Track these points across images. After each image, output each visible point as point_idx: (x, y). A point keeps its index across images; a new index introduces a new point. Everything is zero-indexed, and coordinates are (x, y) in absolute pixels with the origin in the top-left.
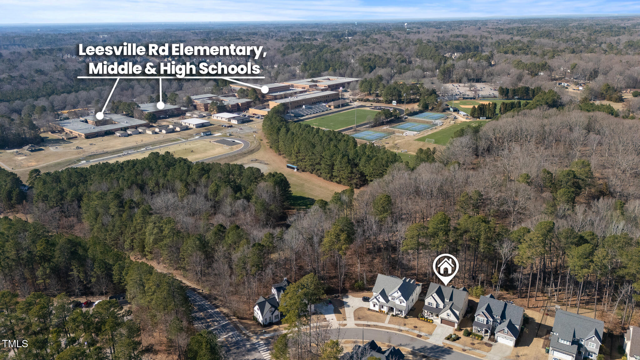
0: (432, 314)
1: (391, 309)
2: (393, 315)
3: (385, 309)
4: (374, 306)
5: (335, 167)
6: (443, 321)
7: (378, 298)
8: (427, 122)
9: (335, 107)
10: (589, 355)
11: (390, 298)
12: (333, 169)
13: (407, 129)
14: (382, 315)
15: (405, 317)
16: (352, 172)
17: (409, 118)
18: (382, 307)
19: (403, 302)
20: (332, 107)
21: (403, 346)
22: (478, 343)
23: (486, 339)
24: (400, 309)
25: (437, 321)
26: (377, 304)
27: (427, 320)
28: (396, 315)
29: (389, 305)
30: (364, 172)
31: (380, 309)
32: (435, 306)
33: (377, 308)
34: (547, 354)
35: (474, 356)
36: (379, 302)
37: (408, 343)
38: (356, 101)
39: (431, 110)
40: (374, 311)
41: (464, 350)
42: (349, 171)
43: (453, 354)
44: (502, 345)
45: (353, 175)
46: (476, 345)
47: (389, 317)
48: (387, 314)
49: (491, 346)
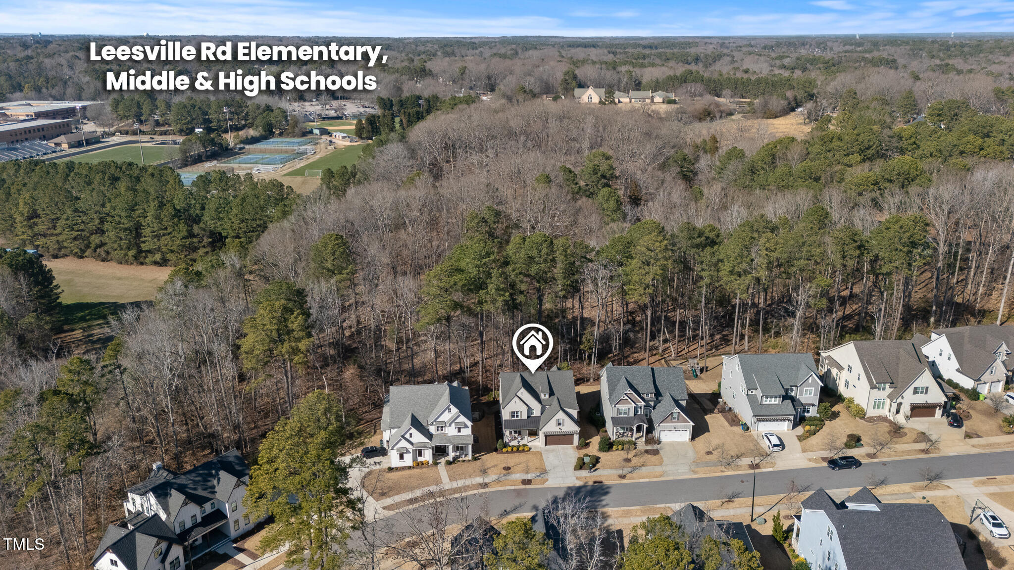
0: (520, 433)
1: (440, 451)
2: (449, 463)
3: (428, 456)
4: (401, 457)
5: (147, 232)
6: (551, 439)
7: (407, 436)
8: (286, 152)
9: (70, 146)
10: (804, 412)
11: (432, 429)
12: (138, 235)
13: (256, 163)
14: (424, 470)
15: (475, 459)
16: (191, 235)
17: (247, 147)
18: (420, 454)
19: (466, 427)
20: (65, 146)
21: (511, 512)
22: (635, 456)
23: (641, 444)
24: (460, 443)
25: (538, 443)
26: (408, 452)
27: (519, 450)
28: (455, 459)
29: (436, 442)
30: (219, 229)
31: (415, 460)
32: (525, 417)
33: (408, 460)
34: (748, 433)
35: (647, 480)
36: (412, 444)
37: (517, 504)
38: (113, 134)
39: (281, 135)
40: (403, 468)
41: (623, 477)
42: (185, 233)
43: (611, 490)
44: (672, 444)
45: (195, 240)
46: (635, 461)
47: (442, 469)
48: (436, 464)
49: (656, 452)
